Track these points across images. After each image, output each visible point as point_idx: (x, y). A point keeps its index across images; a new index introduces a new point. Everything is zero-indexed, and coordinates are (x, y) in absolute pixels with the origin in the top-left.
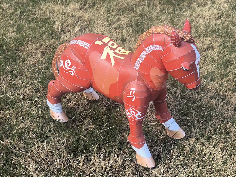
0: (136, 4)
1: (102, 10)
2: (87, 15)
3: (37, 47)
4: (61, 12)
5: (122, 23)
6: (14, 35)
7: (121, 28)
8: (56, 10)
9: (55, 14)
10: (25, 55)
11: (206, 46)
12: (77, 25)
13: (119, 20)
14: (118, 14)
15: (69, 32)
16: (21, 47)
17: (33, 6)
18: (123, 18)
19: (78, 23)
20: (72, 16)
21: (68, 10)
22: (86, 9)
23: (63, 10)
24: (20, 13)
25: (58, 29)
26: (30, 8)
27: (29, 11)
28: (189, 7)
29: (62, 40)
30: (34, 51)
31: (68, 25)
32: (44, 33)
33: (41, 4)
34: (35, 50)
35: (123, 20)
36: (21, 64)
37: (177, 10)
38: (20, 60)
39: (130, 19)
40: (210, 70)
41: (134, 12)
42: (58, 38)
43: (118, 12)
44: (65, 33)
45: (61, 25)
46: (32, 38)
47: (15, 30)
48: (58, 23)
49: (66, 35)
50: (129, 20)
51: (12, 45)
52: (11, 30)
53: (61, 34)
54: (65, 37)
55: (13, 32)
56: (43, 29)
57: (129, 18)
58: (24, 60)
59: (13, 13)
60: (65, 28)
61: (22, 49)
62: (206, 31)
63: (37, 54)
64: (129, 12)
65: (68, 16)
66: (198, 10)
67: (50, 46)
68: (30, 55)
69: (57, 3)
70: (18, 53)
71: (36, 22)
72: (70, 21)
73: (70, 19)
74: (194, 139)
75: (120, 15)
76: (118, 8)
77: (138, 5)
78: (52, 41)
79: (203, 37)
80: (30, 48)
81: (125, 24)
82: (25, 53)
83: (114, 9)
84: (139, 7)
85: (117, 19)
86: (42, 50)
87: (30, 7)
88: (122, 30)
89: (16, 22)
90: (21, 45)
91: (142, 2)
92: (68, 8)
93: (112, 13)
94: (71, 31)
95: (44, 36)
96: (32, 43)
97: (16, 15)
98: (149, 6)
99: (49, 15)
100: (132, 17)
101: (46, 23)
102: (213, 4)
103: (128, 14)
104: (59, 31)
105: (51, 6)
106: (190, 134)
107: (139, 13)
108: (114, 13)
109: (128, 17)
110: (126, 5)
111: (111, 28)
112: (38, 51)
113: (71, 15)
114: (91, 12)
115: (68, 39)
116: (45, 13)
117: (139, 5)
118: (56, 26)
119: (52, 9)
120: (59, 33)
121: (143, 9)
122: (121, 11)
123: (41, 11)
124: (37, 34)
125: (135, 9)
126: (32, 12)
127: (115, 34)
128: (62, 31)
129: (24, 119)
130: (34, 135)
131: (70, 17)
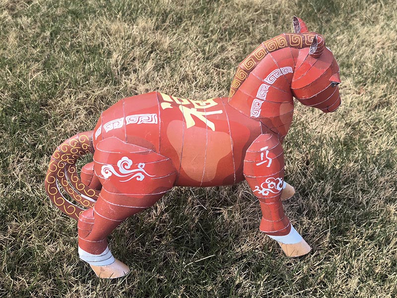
0: (253, 20)
1: (195, 30)
2: (167, 41)
3: (78, 99)
4: (123, 34)
5: (230, 56)
6: (39, 76)
7: (227, 64)
8: (112, 31)
9: (111, 39)
10: (57, 115)
11: (376, 101)
12: (150, 59)
13: (223, 49)
14: (221, 39)
15: (135, 71)
16: (51, 98)
17: (73, 22)
18: (231, 45)
19: (152, 55)
20: (142, 42)
21: (135, 30)
22: (165, 29)
23: (126, 31)
24: (51, 34)
25: (116, 66)
26: (69, 25)
27: (66, 31)
28: (347, 25)
29: (122, 88)
30: (74, 108)
31: (134, 59)
32: (91, 73)
33: (87, 19)
34: (75, 106)
35: (230, 49)
36: (50, 132)
37: (325, 31)
38: (50, 123)
39: (242, 47)
40: (384, 146)
41: (249, 34)
42: (116, 83)
43: (222, 35)
44: (128, 74)
45: (122, 59)
46: (70, 83)
47: (41, 67)
48: (117, 55)
49: (130, 77)
50: (241, 49)
51: (35, 96)
52: (35, 66)
53: (121, 76)
54: (129, 82)
55: (38, 70)
56: (89, 65)
58: (55, 124)
59: (38, 35)
60: (128, 64)
61: (53, 103)
62: (377, 72)
63: (79, 113)
64: (242, 35)
65: (134, 41)
66: (363, 31)
67: (102, 98)
68: (67, 115)
69: (116, 17)
70: (46, 111)
71: (78, 52)
72: (137, 52)
73: (139, 48)
74: (357, 280)
75: (225, 40)
76: (223, 28)
77: (257, 21)
78: (105, 89)
79: (372, 83)
80: (67, 101)
81: (234, 57)
82: (58, 111)
83: (214, 29)
84: (258, 24)
85: (219, 48)
86: (87, 106)
87: (68, 23)
88: (229, 68)
89: (43, 52)
90: (51, 96)
91: (263, 16)
92: (135, 27)
93: (211, 36)
94: (139, 70)
95: (92, 79)
96: (70, 92)
97: (44, 38)
98: (275, 24)
99: (101, 39)
100: (246, 45)
101: (96, 54)
102: (388, 20)
103: (240, 39)
104: (117, 70)
105: (104, 22)
106: (350, 270)
107: (258, 37)
108: (215, 37)
109: (238, 44)
110: (236, 21)
111: (209, 65)
112: (81, 107)
113: (139, 39)
114: (175, 34)
115: (134, 84)
116: (93, 35)
118: (112, 61)
119: (107, 28)
120: (118, 74)
121: (266, 28)
122: (227, 33)
123: (88, 32)
124: (80, 76)
125: (251, 29)
126: (71, 34)
127: (216, 77)
128: (124, 68)
129: (53, 237)
130: (70, 269)
131: (137, 43)
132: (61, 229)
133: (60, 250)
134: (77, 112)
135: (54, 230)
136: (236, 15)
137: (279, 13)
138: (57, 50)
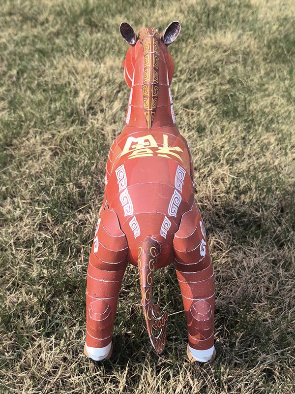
0: (222, 61)
3: (44, 139)
4: (90, 73)
5: (199, 96)
6: (4, 115)
7: (196, 105)
8: (80, 70)
9: (78, 77)
10: (21, 155)
12: (117, 99)
13: (192, 90)
14: (190, 79)
15: (102, 111)
16: (16, 138)
17: (40, 60)
18: (200, 85)
19: (120, 95)
20: (109, 81)
21: (102, 69)
23: (93, 70)
24: (18, 73)
25: (83, 105)
26: (35, 64)
27: (33, 69)
29: (89, 128)
30: (39, 149)
31: (101, 99)
32: (57, 113)
33: (54, 58)
34: (41, 146)
35: (199, 90)
36: (14, 173)
38: (14, 164)
39: (212, 88)
41: (219, 74)
42: (83, 122)
43: (191, 75)
44: (94, 114)
45: (89, 98)
46: (35, 123)
47: (7, 105)
48: (84, 95)
49: (97, 117)
50: (210, 90)
53: (88, 115)
54: (96, 122)
55: (4, 109)
56: (56, 104)
57: (210, 87)
58: (20, 165)
59: (4, 74)
60: (95, 104)
61: (17, 143)
63: (45, 153)
64: (211, 75)
65: (101, 80)
67: (68, 139)
68: (32, 155)
69: (83, 56)
70: (10, 151)
71: (44, 90)
72: (105, 91)
73: (106, 87)
75: (193, 80)
76: (192, 68)
77: (226, 62)
78: (71, 129)
80: (32, 141)
81: (203, 98)
82: (23, 151)
83: (183, 68)
84: (227, 65)
85: (188, 88)
86: (53, 147)
87: (34, 62)
88: (199, 109)
89: (9, 91)
90: (16, 136)
91: (232, 57)
92: (102, 65)
93: (180, 76)
94: (106, 110)
95: (58, 119)
96: (36, 132)
97: (11, 77)
98: (245, 65)
99: (68, 78)
100: (215, 85)
101: (62, 93)
103: (209, 80)
104: (84, 110)
105: (71, 61)
107: (228, 78)
108: (183, 77)
109: (208, 84)
110: (204, 62)
111: (179, 105)
112: (46, 148)
113: (106, 78)
115: (101, 125)
116: (60, 74)
117: (228, 62)
118: (79, 100)
119: (74, 67)
120: (85, 114)
121: (235, 70)
122: (196, 73)
123: (55, 71)
124: (45, 115)
125: (220, 70)
126: (38, 72)
127: (186, 119)
128: (91, 108)
129: (16, 286)
130: (32, 321)
131: (104, 82)
132: (23, 277)
133: (22, 301)
134: (42, 152)
135: (16, 278)
136: (205, 55)
137: (248, 54)
138: (23, 88)
